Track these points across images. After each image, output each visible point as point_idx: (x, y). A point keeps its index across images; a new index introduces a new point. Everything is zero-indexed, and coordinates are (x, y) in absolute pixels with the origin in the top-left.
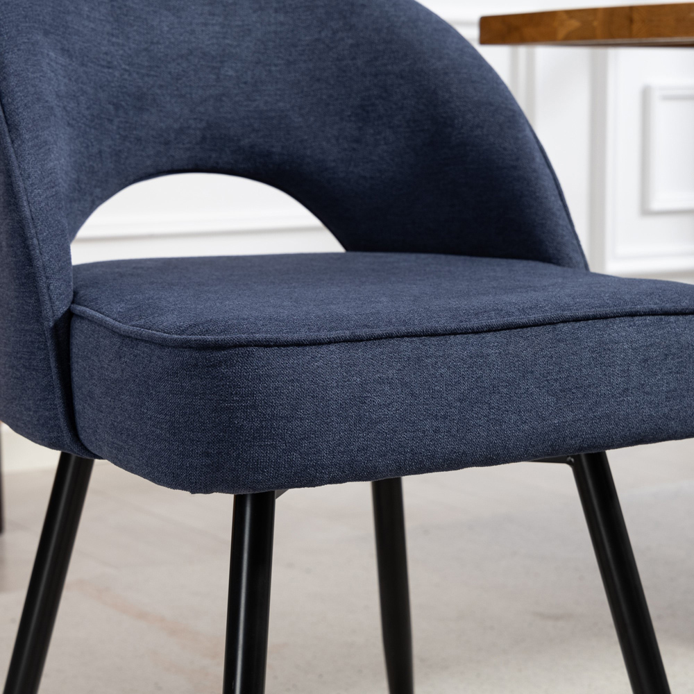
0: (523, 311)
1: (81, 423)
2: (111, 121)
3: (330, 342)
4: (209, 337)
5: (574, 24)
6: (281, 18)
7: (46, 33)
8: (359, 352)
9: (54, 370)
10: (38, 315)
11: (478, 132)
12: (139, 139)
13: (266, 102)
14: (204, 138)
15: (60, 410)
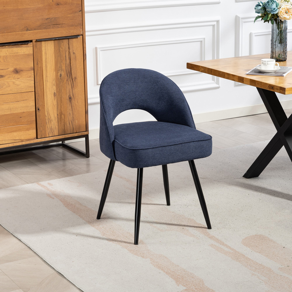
0: (177, 142)
1: (116, 157)
2: (118, 104)
3: (150, 149)
4: (134, 149)
5: (203, 69)
6: (146, 84)
7: (109, 94)
8: (154, 150)
9: (112, 149)
10: (110, 141)
11: (178, 103)
12: (123, 106)
13: (143, 98)
14: (133, 104)
15: (113, 155)
